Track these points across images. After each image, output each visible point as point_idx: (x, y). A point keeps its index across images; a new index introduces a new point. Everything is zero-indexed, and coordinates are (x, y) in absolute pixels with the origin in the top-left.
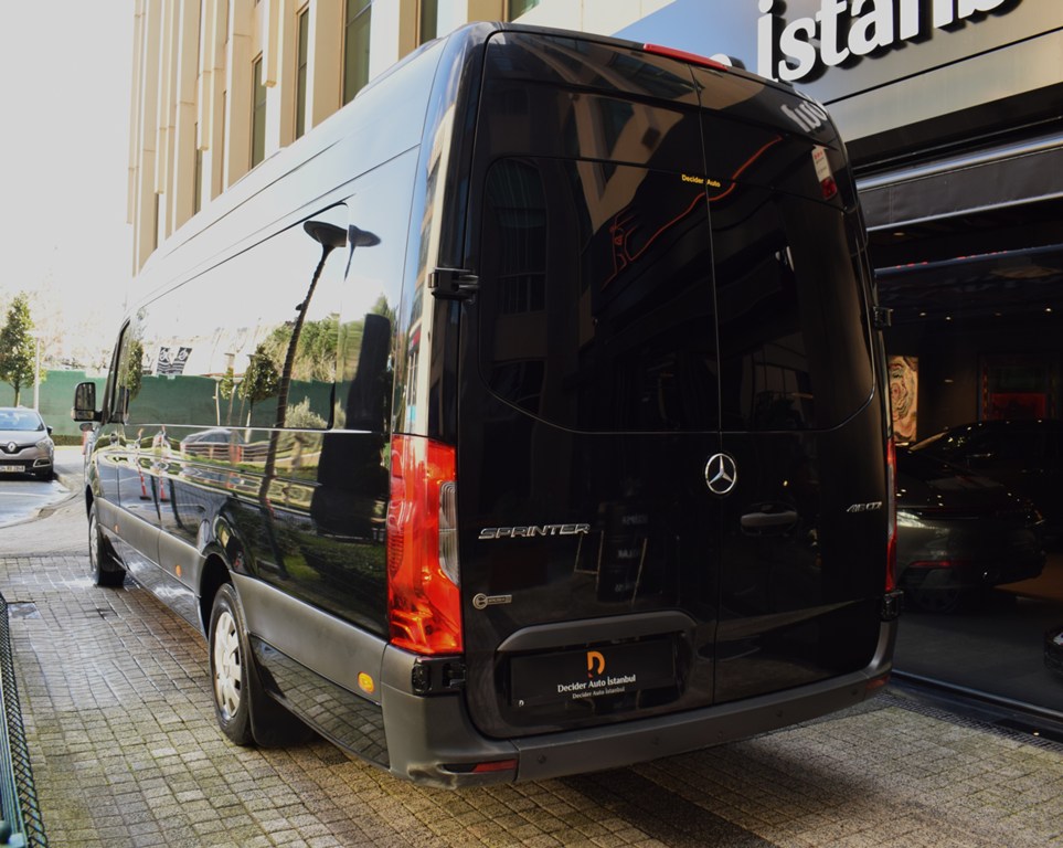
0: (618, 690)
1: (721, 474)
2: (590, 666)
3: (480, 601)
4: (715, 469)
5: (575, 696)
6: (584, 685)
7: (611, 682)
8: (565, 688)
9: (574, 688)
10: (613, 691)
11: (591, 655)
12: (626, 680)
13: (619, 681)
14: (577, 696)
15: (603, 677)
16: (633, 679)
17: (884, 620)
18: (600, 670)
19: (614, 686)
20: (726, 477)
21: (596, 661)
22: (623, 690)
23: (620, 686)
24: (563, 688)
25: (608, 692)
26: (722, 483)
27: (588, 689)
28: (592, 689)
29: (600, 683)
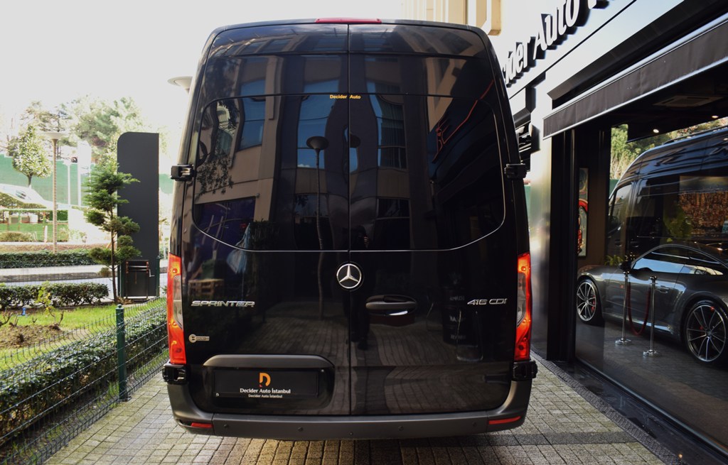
0: (278, 396)
1: (348, 276)
2: (261, 381)
3: (193, 338)
4: (344, 273)
5: (250, 396)
6: (257, 391)
7: (274, 391)
8: (245, 391)
9: (250, 391)
10: (275, 397)
11: (262, 375)
12: (284, 391)
13: (280, 392)
14: (252, 396)
15: (269, 388)
16: (289, 392)
17: (514, 380)
18: (267, 384)
19: (276, 394)
20: (352, 278)
21: (265, 379)
22: (281, 397)
23: (280, 394)
24: (243, 391)
25: (271, 396)
26: (349, 282)
27: (258, 393)
28: (261, 394)
29: (266, 391)
